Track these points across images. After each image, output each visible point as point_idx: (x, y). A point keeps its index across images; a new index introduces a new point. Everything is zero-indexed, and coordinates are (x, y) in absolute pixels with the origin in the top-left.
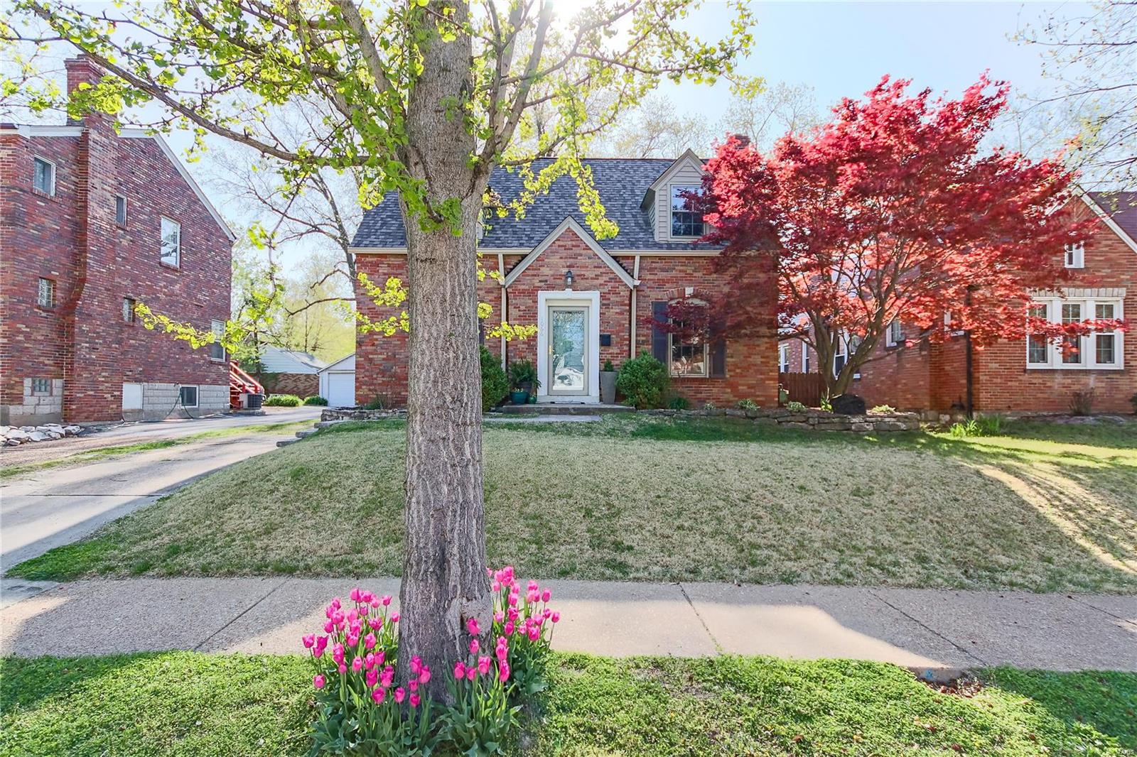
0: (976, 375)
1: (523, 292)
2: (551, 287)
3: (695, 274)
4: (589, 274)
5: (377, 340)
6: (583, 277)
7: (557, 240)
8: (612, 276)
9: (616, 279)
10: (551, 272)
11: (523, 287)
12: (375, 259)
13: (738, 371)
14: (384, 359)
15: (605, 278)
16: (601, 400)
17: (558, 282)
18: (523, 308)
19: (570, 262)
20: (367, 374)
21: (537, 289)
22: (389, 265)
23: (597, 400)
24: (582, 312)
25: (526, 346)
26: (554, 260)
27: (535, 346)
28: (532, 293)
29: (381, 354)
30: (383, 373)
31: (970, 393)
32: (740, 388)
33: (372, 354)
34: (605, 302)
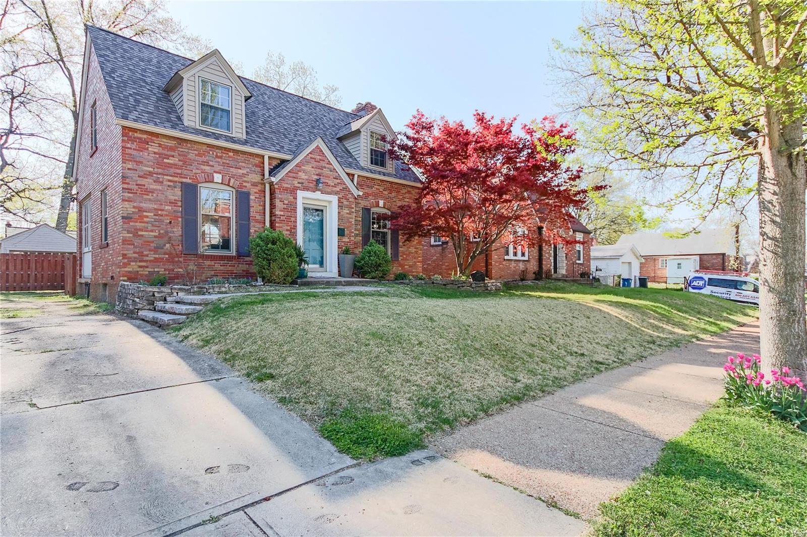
0: (490, 261)
1: (286, 189)
2: (306, 189)
3: (384, 192)
4: (331, 183)
5: (147, 217)
6: (327, 185)
7: (310, 153)
8: (344, 186)
9: (346, 189)
10: (306, 177)
11: (286, 186)
12: (145, 136)
13: (405, 256)
14: (155, 237)
15: (340, 187)
16: (340, 275)
17: (311, 185)
18: (286, 202)
19: (318, 171)
20: (137, 250)
21: (296, 189)
22: (160, 145)
23: (337, 276)
24: (322, 211)
25: (288, 233)
26: (308, 168)
27: (296, 233)
28: (293, 191)
29: (152, 231)
30: (156, 250)
31: (487, 270)
32: (406, 267)
33: (142, 230)
34: (340, 204)
